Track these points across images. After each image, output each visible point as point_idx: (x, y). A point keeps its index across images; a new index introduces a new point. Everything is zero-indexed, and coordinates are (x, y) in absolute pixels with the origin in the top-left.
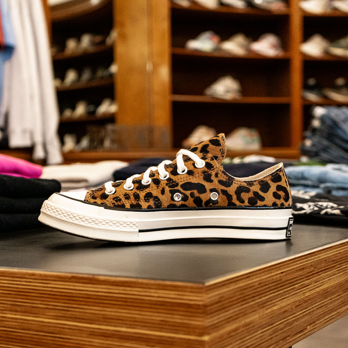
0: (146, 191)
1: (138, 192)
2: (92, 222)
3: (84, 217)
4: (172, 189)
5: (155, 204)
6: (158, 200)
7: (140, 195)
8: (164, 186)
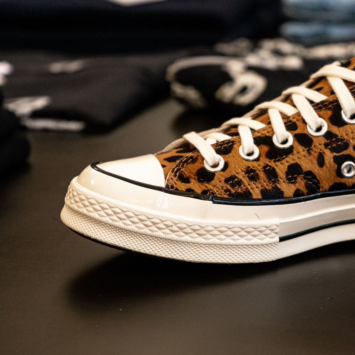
0: (287, 162)
1: (272, 164)
2: (191, 233)
3: (175, 224)
4: (338, 154)
5: (307, 186)
6: (312, 178)
7: (277, 170)
8: (321, 150)
